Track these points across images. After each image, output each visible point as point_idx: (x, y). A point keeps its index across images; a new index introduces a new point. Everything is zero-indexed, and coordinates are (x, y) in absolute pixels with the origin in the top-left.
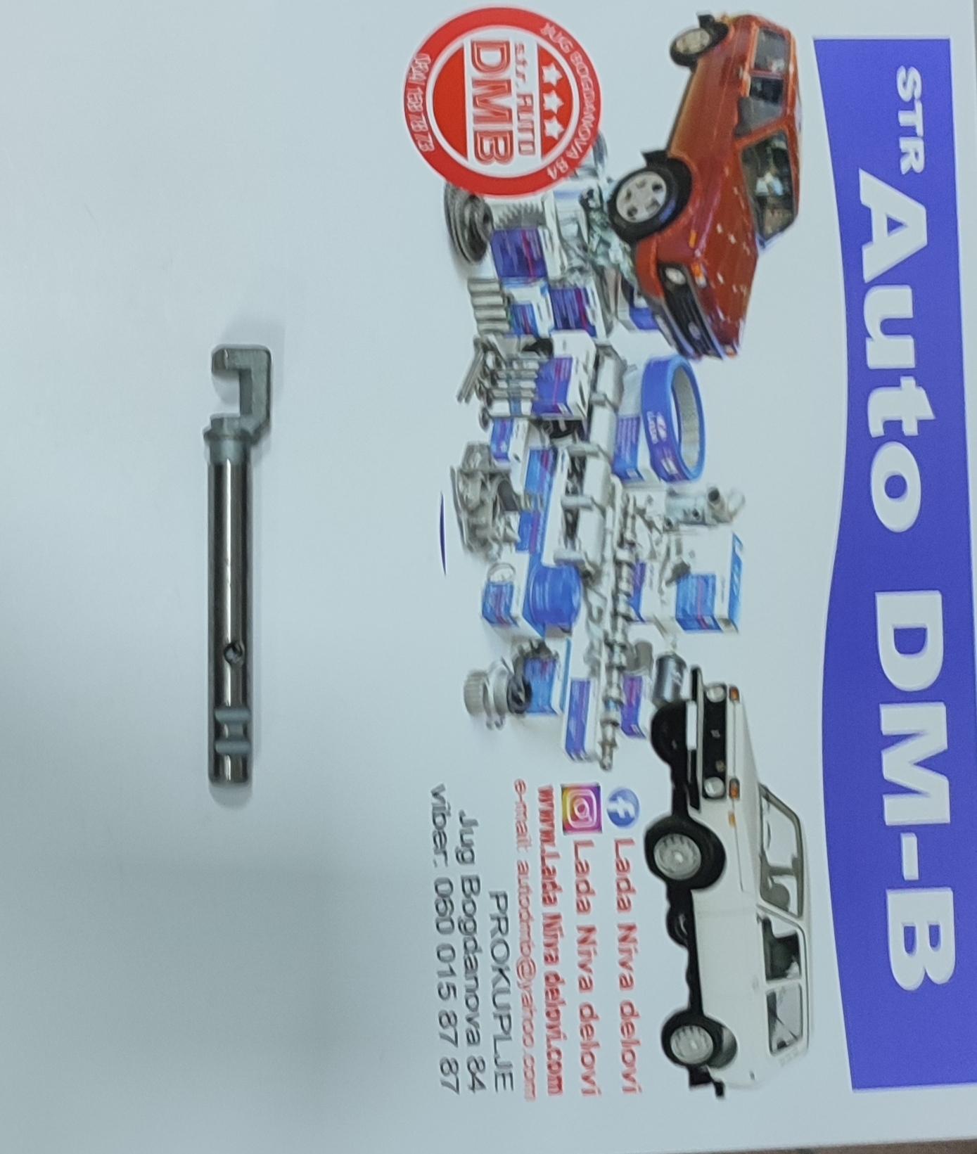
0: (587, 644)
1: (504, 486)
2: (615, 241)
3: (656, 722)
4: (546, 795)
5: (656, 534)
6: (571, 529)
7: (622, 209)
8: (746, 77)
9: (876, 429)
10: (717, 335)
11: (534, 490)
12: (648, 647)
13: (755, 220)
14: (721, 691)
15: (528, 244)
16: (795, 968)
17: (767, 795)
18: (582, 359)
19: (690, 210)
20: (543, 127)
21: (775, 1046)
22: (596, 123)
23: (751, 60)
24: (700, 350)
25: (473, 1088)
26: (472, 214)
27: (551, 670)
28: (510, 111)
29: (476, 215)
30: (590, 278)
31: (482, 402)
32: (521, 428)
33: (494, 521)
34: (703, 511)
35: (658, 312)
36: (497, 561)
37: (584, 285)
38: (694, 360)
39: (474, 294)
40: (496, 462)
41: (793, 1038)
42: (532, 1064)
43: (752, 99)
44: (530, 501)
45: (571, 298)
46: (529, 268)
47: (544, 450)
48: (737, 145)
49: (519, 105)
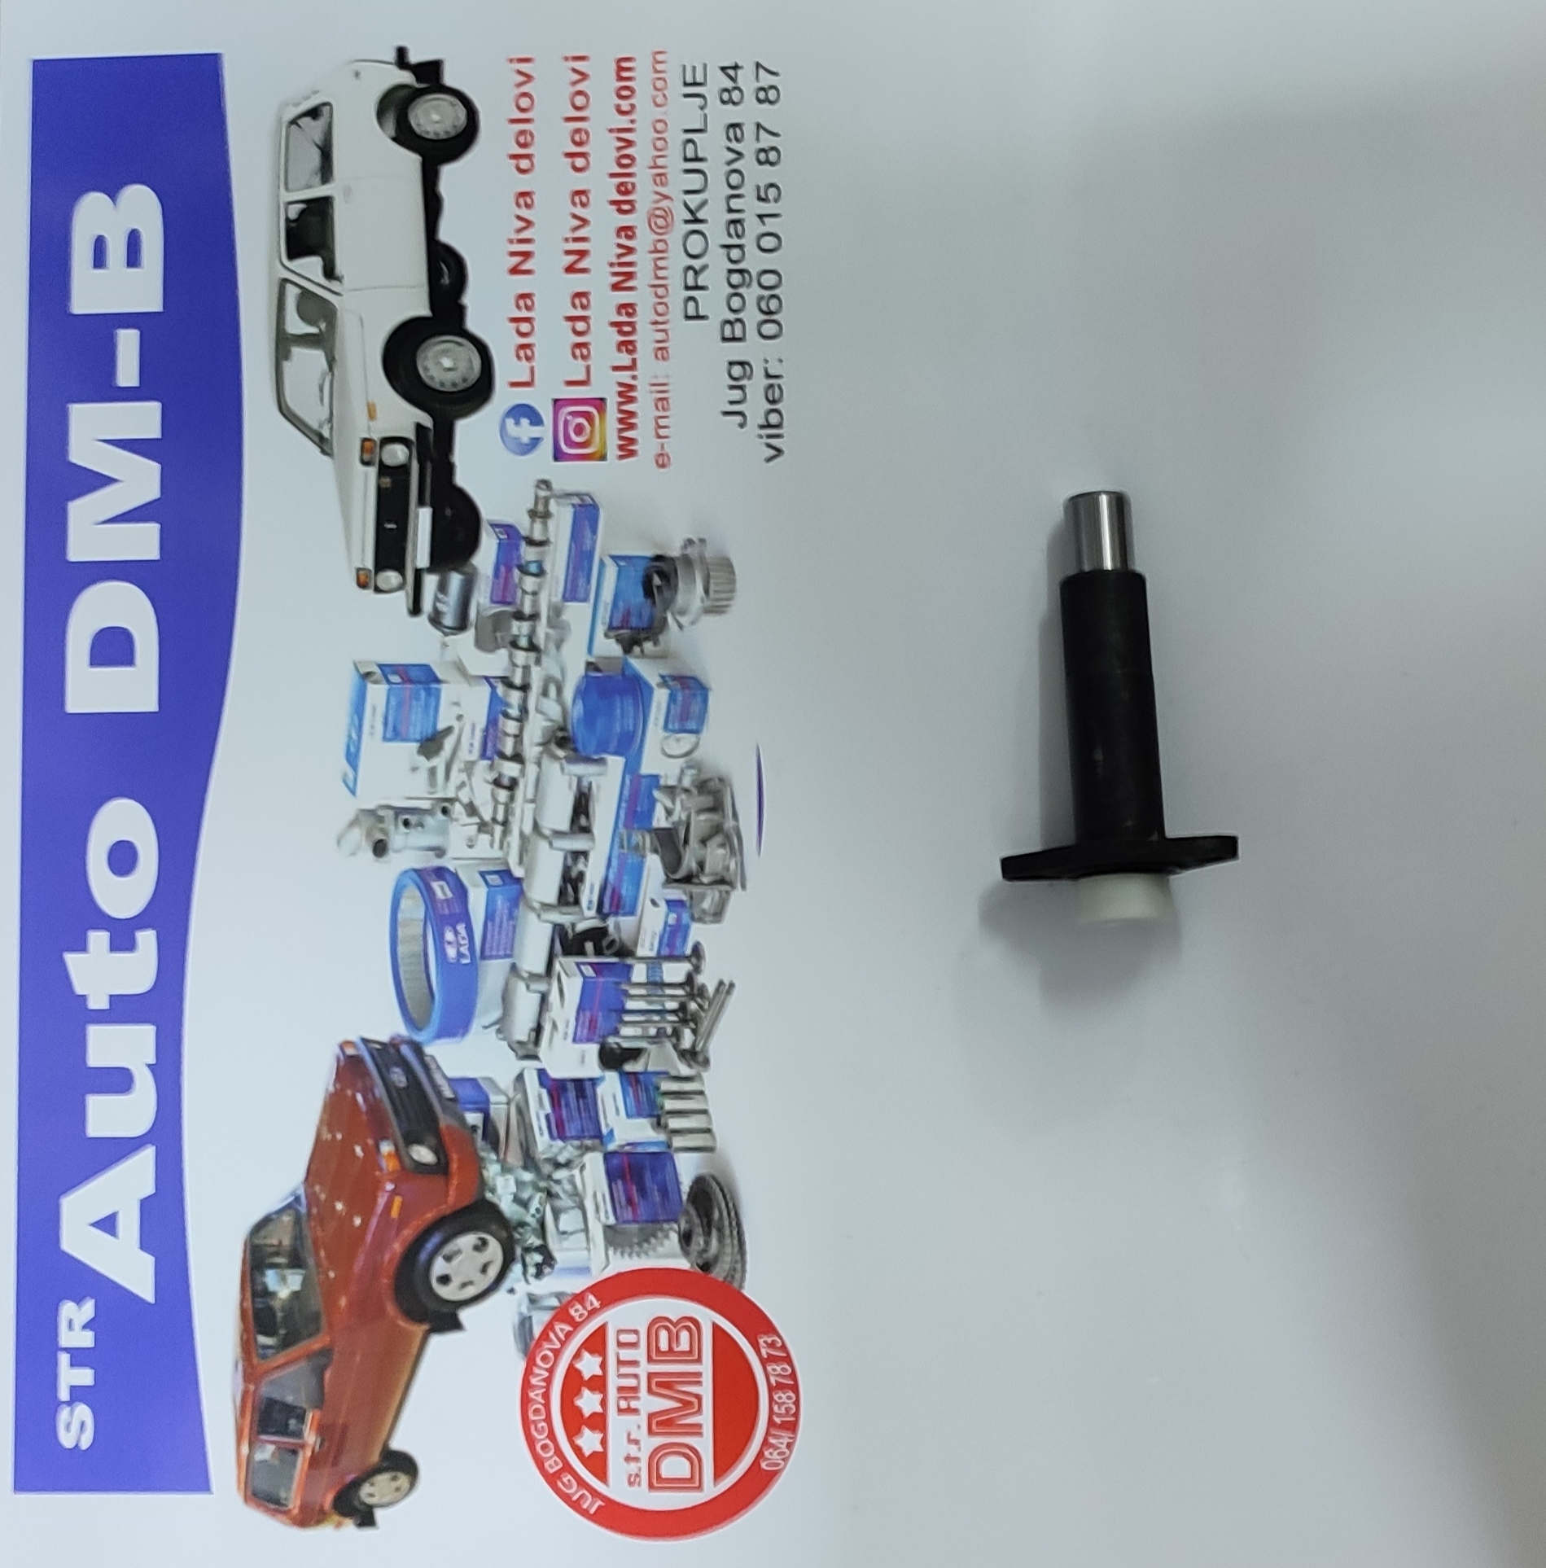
0: (565, 648)
1: (672, 865)
2: (507, 1206)
3: (473, 543)
4: (627, 449)
5: (464, 796)
6: (582, 805)
7: (495, 1249)
8: (310, 1437)
9: (147, 939)
10: (366, 1074)
11: (632, 859)
12: (480, 644)
13: (306, 1231)
14: (381, 585)
15: (630, 1201)
16: (293, 215)
17: (323, 443)
18: (559, 1036)
19: (397, 1247)
20: (604, 1366)
21: (326, 110)
22: (528, 1373)
23: (302, 1460)
24: (392, 1051)
25: (737, 67)
26: (707, 1243)
27: (615, 615)
28: (650, 1391)
29: (702, 1242)
30: (543, 1153)
31: (700, 979)
32: (647, 944)
33: (689, 817)
34: (396, 826)
35: (449, 1103)
36: (687, 762)
37: (553, 1143)
38: (399, 1036)
39: (708, 1131)
40: (684, 898)
41: (300, 122)
42: (656, 97)
43: (304, 1405)
44: (638, 844)
45: (572, 1125)
46: (630, 1166)
47: (616, 914)
48: (328, 1339)
49: (637, 1398)
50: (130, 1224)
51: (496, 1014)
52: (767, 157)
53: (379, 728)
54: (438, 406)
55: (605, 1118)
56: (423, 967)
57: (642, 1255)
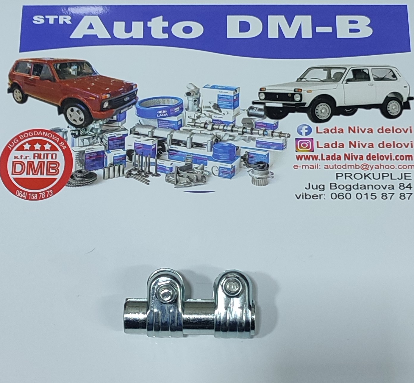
0: (243, 141)
1: (182, 169)
2: (91, 126)
3: (272, 117)
4: (299, 158)
5: (203, 115)
6: (199, 145)
7: (80, 123)
8: (32, 77)
9: (166, 36)
10: (128, 91)
11: (184, 158)
12: (244, 119)
13: (87, 76)
14: (261, 94)
15: (91, 157)
16: (365, 71)
17: (301, 79)
18: (136, 139)
19: (81, 99)
20: (47, 150)
21: (395, 79)
22: (46, 131)
23: (27, 75)
24: (134, 97)
25: (410, 188)
26: (78, 177)
27: (252, 154)
28: (39, 162)
29: (79, 176)
30: (105, 135)
31: (150, 176)
32: (160, 162)
33: (195, 173)
34: (194, 98)
35: (119, 112)
36: (210, 173)
37: (107, 138)
38: (138, 99)
39: (109, 178)
40: (173, 172)
41: (391, 72)
42: (401, 166)
43: (41, 76)
44: (188, 160)
45: (112, 143)
46: (101, 157)
47: (169, 154)
48: (58, 81)
49: (38, 159)
50: (91, 32)
51: (143, 123)
52: (384, 196)
53: (221, 94)
54: (311, 108)
55: (114, 151)
56: (156, 105)
57: (76, 161)
